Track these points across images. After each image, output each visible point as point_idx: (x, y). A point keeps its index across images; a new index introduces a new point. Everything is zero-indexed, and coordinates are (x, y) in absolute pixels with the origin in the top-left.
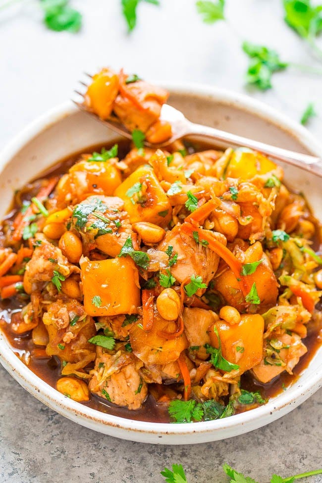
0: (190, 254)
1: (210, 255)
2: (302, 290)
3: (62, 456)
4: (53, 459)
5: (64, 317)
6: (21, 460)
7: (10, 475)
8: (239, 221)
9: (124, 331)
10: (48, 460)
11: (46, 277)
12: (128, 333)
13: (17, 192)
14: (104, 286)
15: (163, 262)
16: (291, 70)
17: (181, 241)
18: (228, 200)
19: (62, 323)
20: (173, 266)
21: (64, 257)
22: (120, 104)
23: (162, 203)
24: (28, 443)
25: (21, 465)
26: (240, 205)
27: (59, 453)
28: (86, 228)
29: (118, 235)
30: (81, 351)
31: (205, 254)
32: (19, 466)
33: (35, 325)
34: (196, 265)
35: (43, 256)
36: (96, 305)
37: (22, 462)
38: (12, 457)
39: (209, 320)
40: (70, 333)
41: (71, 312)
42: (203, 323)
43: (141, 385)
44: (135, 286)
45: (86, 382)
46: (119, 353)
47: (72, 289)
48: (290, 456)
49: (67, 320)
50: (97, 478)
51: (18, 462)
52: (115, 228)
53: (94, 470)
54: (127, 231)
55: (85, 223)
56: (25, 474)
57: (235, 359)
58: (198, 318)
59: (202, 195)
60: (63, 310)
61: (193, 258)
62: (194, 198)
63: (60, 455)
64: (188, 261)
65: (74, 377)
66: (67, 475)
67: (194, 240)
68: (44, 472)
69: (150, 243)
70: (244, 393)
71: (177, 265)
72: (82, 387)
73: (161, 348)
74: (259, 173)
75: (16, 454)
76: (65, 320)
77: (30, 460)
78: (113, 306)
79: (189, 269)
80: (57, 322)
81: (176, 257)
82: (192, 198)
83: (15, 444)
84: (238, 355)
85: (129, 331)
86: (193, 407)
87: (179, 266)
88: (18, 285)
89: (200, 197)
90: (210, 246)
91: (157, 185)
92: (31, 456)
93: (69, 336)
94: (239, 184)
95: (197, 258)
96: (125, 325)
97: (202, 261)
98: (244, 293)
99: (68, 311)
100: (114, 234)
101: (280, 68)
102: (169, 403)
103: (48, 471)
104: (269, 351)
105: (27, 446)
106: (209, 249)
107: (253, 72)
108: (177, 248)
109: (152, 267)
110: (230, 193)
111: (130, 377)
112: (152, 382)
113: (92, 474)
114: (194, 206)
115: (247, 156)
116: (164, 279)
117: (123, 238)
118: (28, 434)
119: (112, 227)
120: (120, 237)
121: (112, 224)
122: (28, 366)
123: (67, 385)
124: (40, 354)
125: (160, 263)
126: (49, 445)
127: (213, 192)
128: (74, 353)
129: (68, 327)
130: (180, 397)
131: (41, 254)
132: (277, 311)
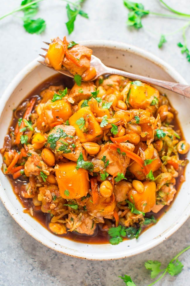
0: (116, 160)
1: (127, 159)
2: (173, 162)
3: (56, 257)
4: (52, 259)
5: (49, 197)
6: (36, 262)
7: (32, 270)
8: (141, 136)
9: (82, 203)
10: (49, 260)
11: (37, 174)
12: (85, 205)
13: (14, 111)
14: (70, 185)
15: (101, 166)
16: (150, 15)
17: (110, 153)
18: (134, 124)
19: (48, 200)
20: (106, 167)
21: (45, 164)
22: (66, 63)
23: (98, 132)
24: (38, 252)
25: (36, 264)
26: (141, 126)
27: (54, 256)
28: (56, 150)
29: (74, 153)
30: (61, 210)
31: (124, 159)
32: (35, 265)
33: (34, 196)
34: (119, 166)
35: (33, 163)
36: (66, 195)
37: (37, 263)
38: (31, 261)
39: (127, 189)
40: (53, 204)
41: (53, 193)
42: (124, 192)
43: (93, 224)
44: (87, 180)
45: (65, 224)
46: (81, 214)
47: (52, 180)
48: (169, 241)
49: (51, 198)
50: (74, 267)
51: (34, 263)
52: (73, 149)
53: (73, 263)
54: (79, 148)
55: (55, 147)
56: (39, 269)
57: (142, 209)
58: (121, 190)
59: (120, 124)
60: (48, 192)
61: (117, 162)
62: (116, 127)
63: (55, 257)
64: (115, 163)
65: (57, 223)
66: (60, 267)
67: (118, 152)
68: (48, 267)
69: (93, 155)
70: (146, 220)
71: (109, 167)
72: (62, 227)
73: (103, 210)
74: (147, 97)
75: (33, 258)
76: (50, 198)
77: (40, 261)
78: (76, 196)
79: (116, 168)
80: (46, 199)
81: (108, 162)
82: (114, 127)
83: (31, 254)
84: (144, 207)
85: (85, 203)
86: (120, 229)
87: (110, 167)
88: (22, 171)
89: (118, 125)
90: (127, 155)
91: (94, 120)
92: (41, 259)
93: (53, 206)
94: (140, 114)
95: (120, 162)
96: (83, 200)
97: (123, 163)
98: (146, 174)
99: (51, 192)
100: (72, 153)
101: (145, 15)
102: (108, 229)
103: (50, 266)
104: (158, 199)
105: (38, 254)
106: (126, 157)
107: (131, 19)
108: (108, 157)
109: (96, 170)
110: (135, 120)
111: (87, 224)
112: (99, 222)
113: (72, 265)
114: (116, 131)
115: (140, 88)
116: (103, 176)
117: (77, 154)
118: (38, 247)
119: (71, 148)
120: (76, 154)
121: (70, 147)
122: (33, 217)
123: (55, 228)
124: (38, 210)
125: (100, 167)
126: (49, 252)
127: (125, 120)
128: (56, 212)
129: (52, 201)
130: (113, 225)
131: (32, 161)
132: (162, 176)
